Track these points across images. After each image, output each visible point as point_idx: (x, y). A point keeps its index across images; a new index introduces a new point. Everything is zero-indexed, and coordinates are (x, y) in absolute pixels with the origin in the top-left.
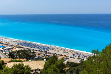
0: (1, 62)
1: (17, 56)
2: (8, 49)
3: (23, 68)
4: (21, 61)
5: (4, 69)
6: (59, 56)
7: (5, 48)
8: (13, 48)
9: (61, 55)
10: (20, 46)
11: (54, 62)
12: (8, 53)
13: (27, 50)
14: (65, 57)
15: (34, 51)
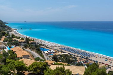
0: (46, 63)
1: (59, 60)
2: (52, 53)
3: (64, 72)
4: (63, 65)
5: (48, 70)
6: (100, 64)
7: (50, 52)
8: (56, 52)
9: (103, 63)
10: (62, 50)
11: (94, 69)
12: (52, 56)
13: (69, 55)
14: (106, 65)
15: (76, 57)
